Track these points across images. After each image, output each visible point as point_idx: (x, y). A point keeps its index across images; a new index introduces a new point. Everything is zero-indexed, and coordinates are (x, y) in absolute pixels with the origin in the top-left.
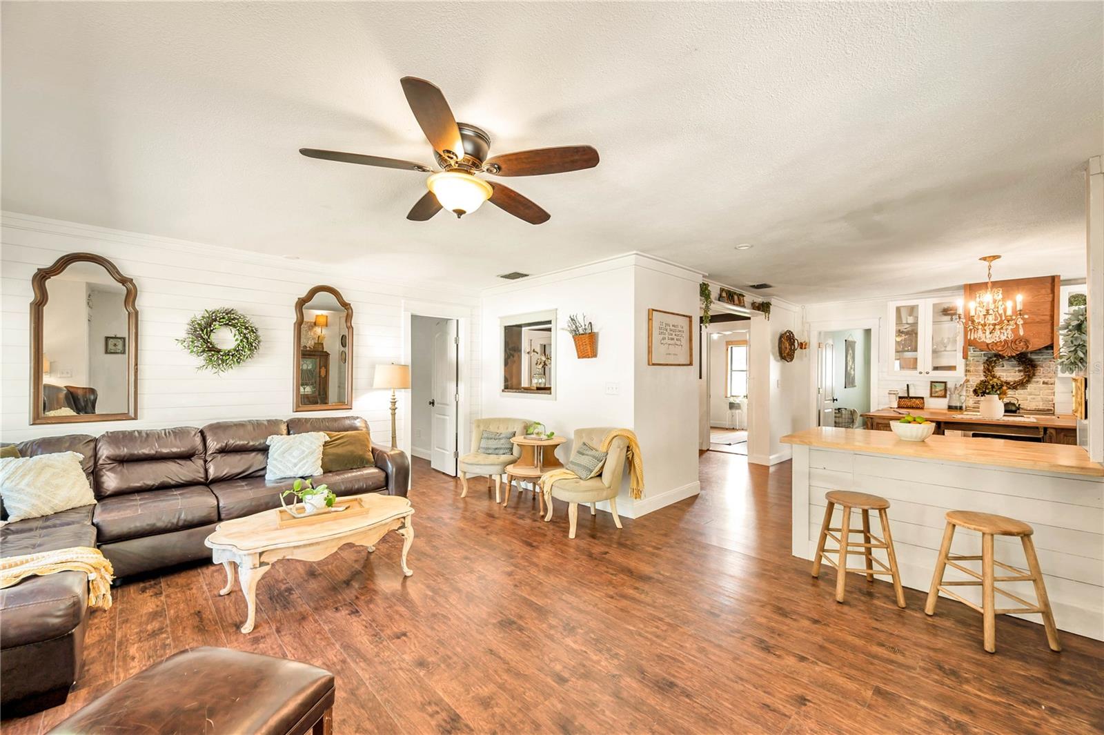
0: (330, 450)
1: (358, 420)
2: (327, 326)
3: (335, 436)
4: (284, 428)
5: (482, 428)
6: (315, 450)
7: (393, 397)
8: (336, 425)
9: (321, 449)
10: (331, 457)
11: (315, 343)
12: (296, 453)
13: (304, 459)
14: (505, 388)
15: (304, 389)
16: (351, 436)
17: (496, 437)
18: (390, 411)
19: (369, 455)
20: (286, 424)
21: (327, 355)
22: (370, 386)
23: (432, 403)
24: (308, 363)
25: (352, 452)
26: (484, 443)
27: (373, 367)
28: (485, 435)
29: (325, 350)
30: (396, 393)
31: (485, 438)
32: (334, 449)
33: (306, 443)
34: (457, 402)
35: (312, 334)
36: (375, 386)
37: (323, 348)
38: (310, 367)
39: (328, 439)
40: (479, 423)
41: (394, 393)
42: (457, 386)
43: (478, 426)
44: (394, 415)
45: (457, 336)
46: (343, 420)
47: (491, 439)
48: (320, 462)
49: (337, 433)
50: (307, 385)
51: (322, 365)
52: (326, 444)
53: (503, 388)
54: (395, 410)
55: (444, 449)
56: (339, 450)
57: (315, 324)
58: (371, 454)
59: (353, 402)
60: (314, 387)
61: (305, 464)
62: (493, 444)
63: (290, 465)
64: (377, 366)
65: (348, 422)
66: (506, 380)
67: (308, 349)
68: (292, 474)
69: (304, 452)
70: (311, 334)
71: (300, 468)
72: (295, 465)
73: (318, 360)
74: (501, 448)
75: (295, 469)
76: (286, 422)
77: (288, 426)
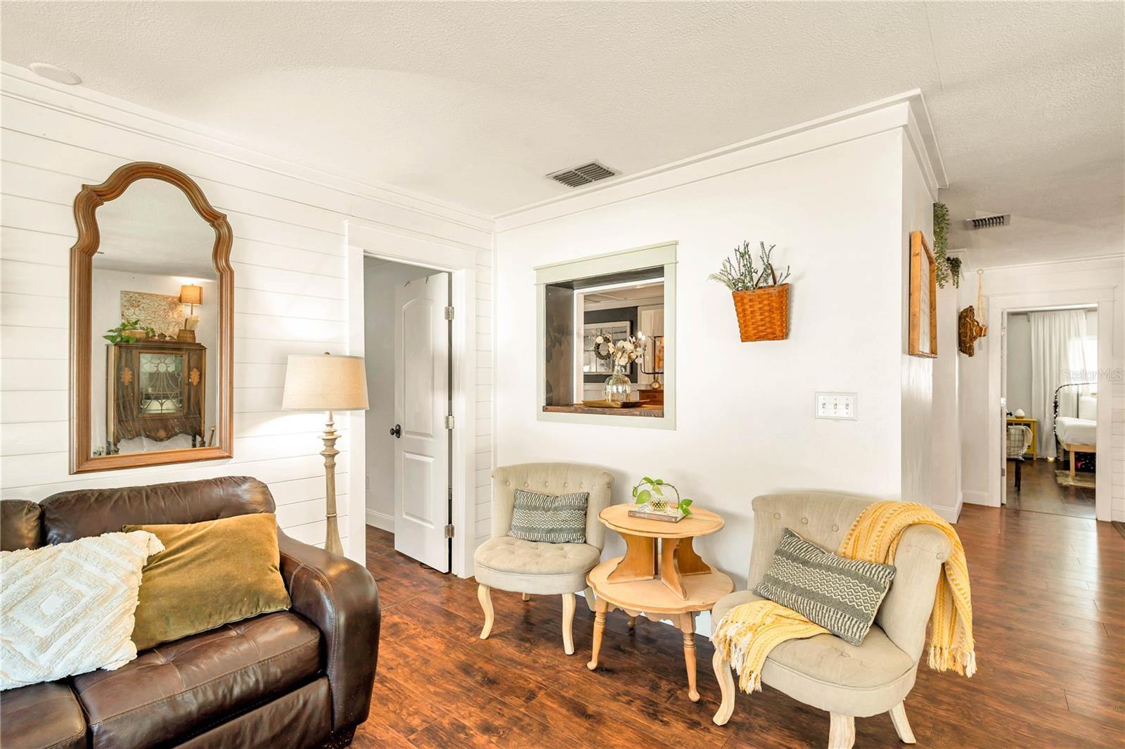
0: (165, 580)
1: (245, 486)
2: (200, 302)
3: (180, 537)
4: (27, 526)
5: (512, 486)
6: (115, 588)
7: (328, 429)
8: (185, 503)
9: (137, 580)
10: (163, 602)
11: (180, 330)
12: (51, 604)
13: (75, 620)
14: (547, 405)
15: (162, 404)
16: (225, 533)
17: (546, 504)
18: (323, 459)
19: (273, 581)
20: (37, 512)
21: (201, 349)
22: (276, 405)
23: (397, 432)
24: (167, 361)
25: (228, 577)
26: (520, 518)
27: (281, 362)
28: (520, 501)
29: (197, 342)
30: (335, 418)
31: (522, 507)
32: (171, 576)
33: (89, 568)
34: (450, 431)
35: (176, 316)
36: (286, 403)
37: (194, 338)
38: (172, 369)
39: (158, 547)
40: (506, 474)
41: (331, 418)
42: (450, 398)
43: (505, 482)
44: (331, 467)
45: (450, 304)
46: (207, 490)
47: (536, 508)
48: (129, 623)
49: (188, 527)
50: (166, 397)
51: (192, 365)
52: (153, 563)
53: (543, 403)
54: (333, 456)
55: (423, 520)
56: (189, 579)
57: (180, 300)
58: (278, 576)
59: (235, 441)
60: (181, 402)
61: (77, 637)
62: (543, 520)
63: (25, 650)
64: (290, 358)
65: (218, 492)
66: (549, 388)
67: (168, 339)
68: (31, 678)
69: (76, 597)
70: (174, 315)
71: (60, 654)
72: (44, 645)
73: (185, 357)
74: (561, 530)
75: (44, 659)
76: (41, 506)
77: (42, 518)
